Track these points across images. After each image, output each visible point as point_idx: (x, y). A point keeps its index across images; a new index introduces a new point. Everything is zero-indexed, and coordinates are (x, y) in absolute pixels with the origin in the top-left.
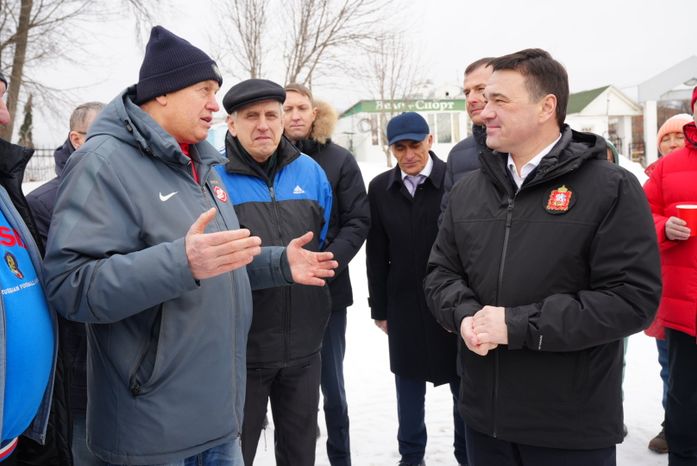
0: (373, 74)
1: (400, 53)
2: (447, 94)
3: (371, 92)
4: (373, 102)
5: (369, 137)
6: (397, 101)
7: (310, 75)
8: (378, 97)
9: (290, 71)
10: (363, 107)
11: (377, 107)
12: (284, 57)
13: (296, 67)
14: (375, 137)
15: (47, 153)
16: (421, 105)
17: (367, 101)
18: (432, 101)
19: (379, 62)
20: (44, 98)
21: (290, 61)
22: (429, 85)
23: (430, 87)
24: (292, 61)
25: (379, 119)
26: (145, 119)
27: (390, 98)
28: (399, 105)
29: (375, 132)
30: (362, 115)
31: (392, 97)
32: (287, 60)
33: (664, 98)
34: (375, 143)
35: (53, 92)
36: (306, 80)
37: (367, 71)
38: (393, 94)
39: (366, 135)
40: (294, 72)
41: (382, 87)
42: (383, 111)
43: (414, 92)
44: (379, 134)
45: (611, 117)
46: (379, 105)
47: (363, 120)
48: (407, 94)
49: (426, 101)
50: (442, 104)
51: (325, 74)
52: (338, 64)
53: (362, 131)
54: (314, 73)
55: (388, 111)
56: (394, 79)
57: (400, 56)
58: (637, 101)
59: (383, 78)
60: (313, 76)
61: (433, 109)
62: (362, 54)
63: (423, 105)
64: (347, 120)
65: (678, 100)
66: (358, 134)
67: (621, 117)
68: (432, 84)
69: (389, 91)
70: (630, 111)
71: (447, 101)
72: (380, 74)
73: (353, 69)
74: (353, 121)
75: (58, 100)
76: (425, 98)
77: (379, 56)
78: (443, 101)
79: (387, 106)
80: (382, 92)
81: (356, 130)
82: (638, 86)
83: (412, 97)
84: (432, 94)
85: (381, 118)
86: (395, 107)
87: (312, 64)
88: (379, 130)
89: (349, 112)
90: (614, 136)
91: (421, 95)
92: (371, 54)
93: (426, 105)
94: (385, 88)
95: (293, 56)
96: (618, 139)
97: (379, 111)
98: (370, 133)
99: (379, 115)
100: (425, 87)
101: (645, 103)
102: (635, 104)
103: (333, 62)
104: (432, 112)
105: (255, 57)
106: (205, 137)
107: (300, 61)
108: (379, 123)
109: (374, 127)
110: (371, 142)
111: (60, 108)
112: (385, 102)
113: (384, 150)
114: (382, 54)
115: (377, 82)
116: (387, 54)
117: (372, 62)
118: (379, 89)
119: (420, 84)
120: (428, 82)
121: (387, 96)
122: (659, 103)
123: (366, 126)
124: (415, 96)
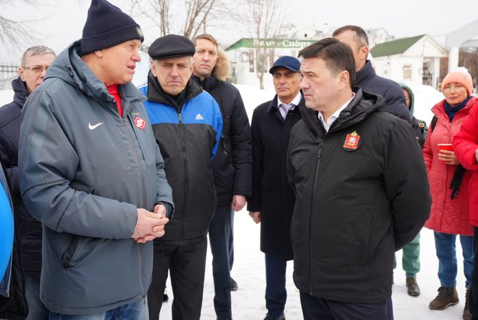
0: (252, 19)
1: (273, 4)
2: (306, 35)
3: (250, 32)
4: (251, 40)
5: (247, 66)
6: (269, 40)
7: (205, 18)
8: (255, 36)
9: (190, 14)
10: (243, 43)
11: (254, 44)
12: (186, 2)
13: (195, 11)
14: (252, 66)
15: (5, 69)
16: (286, 43)
17: (247, 39)
18: (294, 41)
19: (257, 10)
20: (4, 27)
21: (190, 6)
22: (293, 28)
23: (294, 30)
24: (192, 7)
25: (255, 53)
26: (84, 68)
27: (264, 37)
28: (270, 43)
29: (251, 62)
30: (243, 49)
31: (266, 36)
32: (188, 5)
33: (465, 46)
34: (252, 70)
35: (10, 23)
36: (202, 21)
37: (248, 17)
38: (266, 34)
39: (245, 64)
40: (194, 15)
41: (258, 29)
42: (259, 47)
43: (282, 33)
44: (255, 64)
45: (425, 58)
46: (256, 42)
47: (243, 53)
48: (276, 34)
49: (290, 40)
50: (302, 43)
51: (216, 18)
52: (227, 11)
53: (242, 61)
54: (209, 16)
55: (262, 47)
56: (268, 23)
57: (272, 7)
58: (444, 46)
59: (259, 23)
60: (207, 19)
61: (295, 47)
62: (245, 4)
63: (289, 43)
64: (232, 52)
65: (474, 47)
66: (239, 63)
67: (432, 58)
68: (295, 27)
69: (264, 32)
70: (438, 54)
71: (306, 41)
72: (258, 20)
73: (238, 15)
74: (236, 54)
75: (15, 29)
76: (289, 38)
77: (257, 6)
78: (303, 41)
79: (262, 43)
80: (258, 33)
81: (238, 60)
82: (447, 36)
83: (280, 38)
84: (295, 35)
85: (257, 52)
86: (268, 45)
87: (207, 10)
88: (255, 61)
89: (233, 47)
90: (427, 72)
91: (287, 35)
92: (251, 4)
93: (290, 43)
94: (260, 30)
95: (193, 3)
96: (429, 74)
97: (255, 47)
98: (248, 63)
99: (255, 49)
100: (290, 29)
101: (450, 48)
102: (443, 49)
103: (223, 9)
104: (294, 49)
105: (164, 3)
106: (130, 80)
107: (197, 7)
108: (255, 56)
109: (252, 59)
110: (249, 70)
111: (16, 36)
112: (260, 40)
113: (258, 76)
114: (259, 4)
115: (255, 26)
116: (263, 5)
117: (252, 10)
118: (256, 30)
119: (286, 27)
120: (292, 26)
121: (262, 36)
122: (460, 48)
123: (245, 58)
124: (283, 36)
